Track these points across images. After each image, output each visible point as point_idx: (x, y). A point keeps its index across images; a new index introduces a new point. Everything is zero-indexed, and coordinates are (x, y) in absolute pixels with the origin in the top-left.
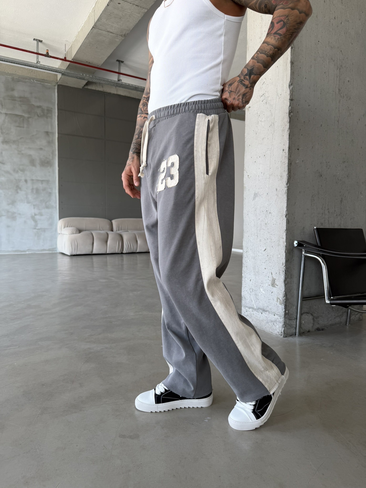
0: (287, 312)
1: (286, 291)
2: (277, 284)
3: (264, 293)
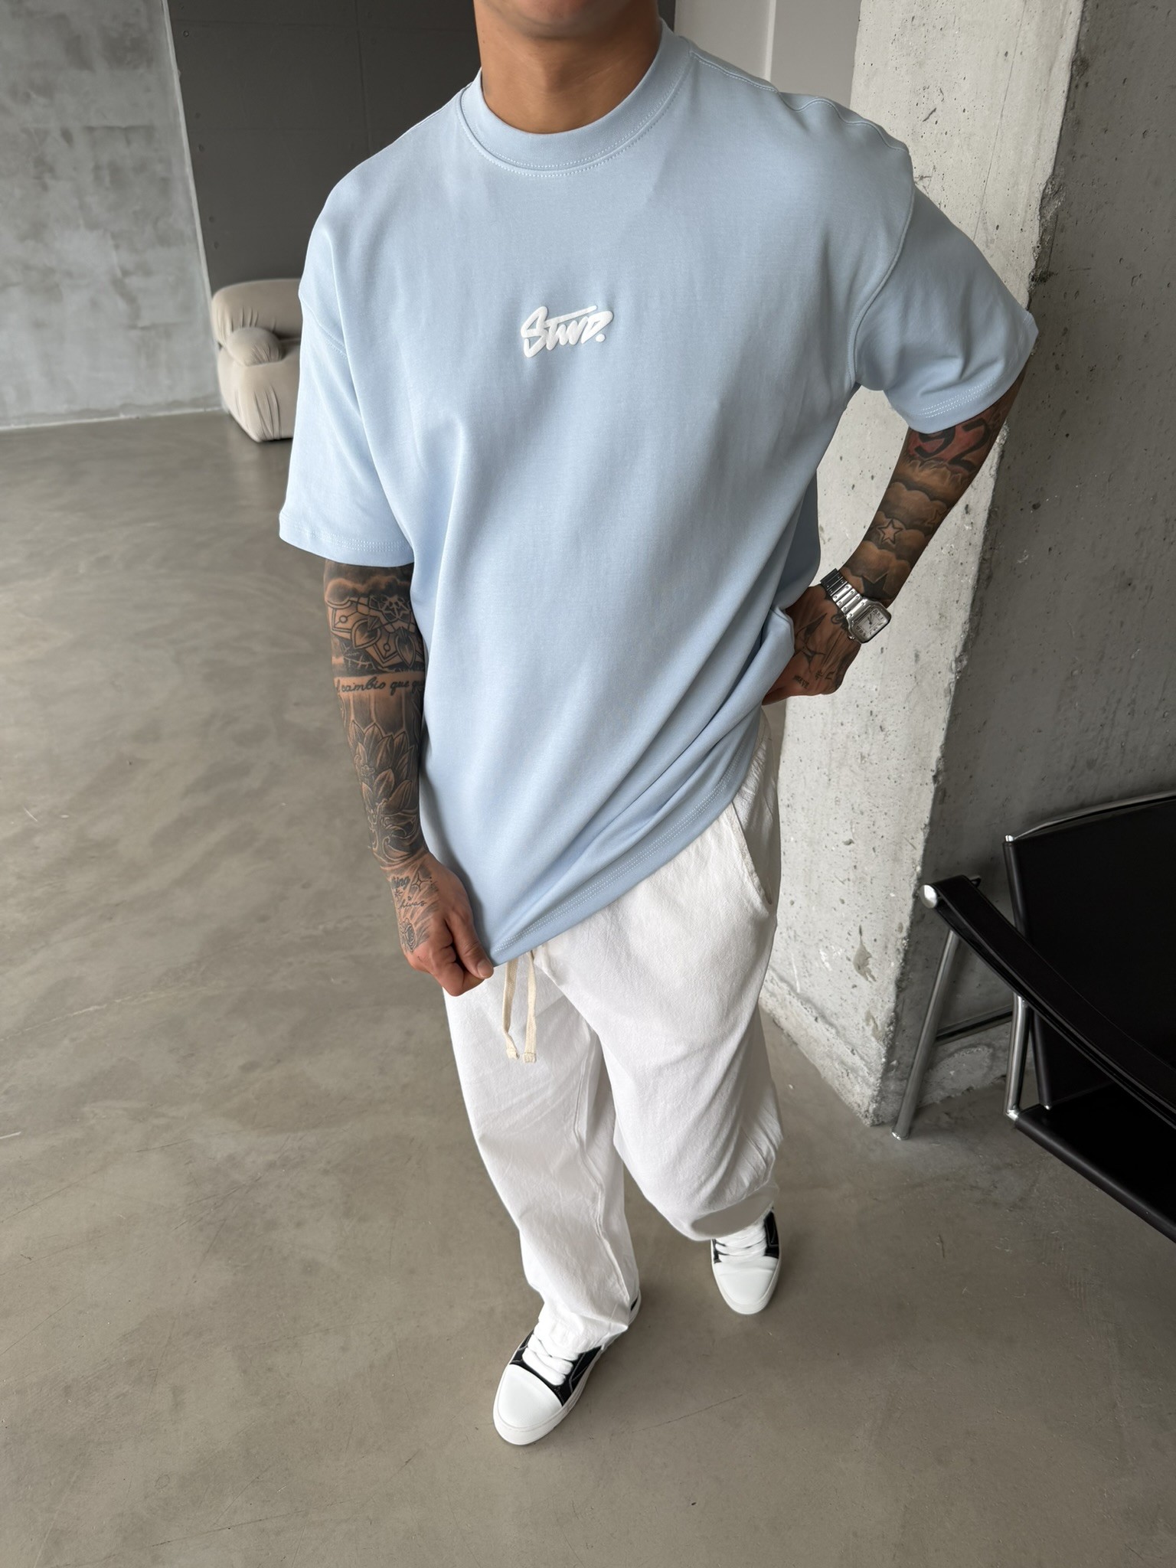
0: (894, 1063)
1: (898, 1010)
2: (873, 973)
3: (830, 970)
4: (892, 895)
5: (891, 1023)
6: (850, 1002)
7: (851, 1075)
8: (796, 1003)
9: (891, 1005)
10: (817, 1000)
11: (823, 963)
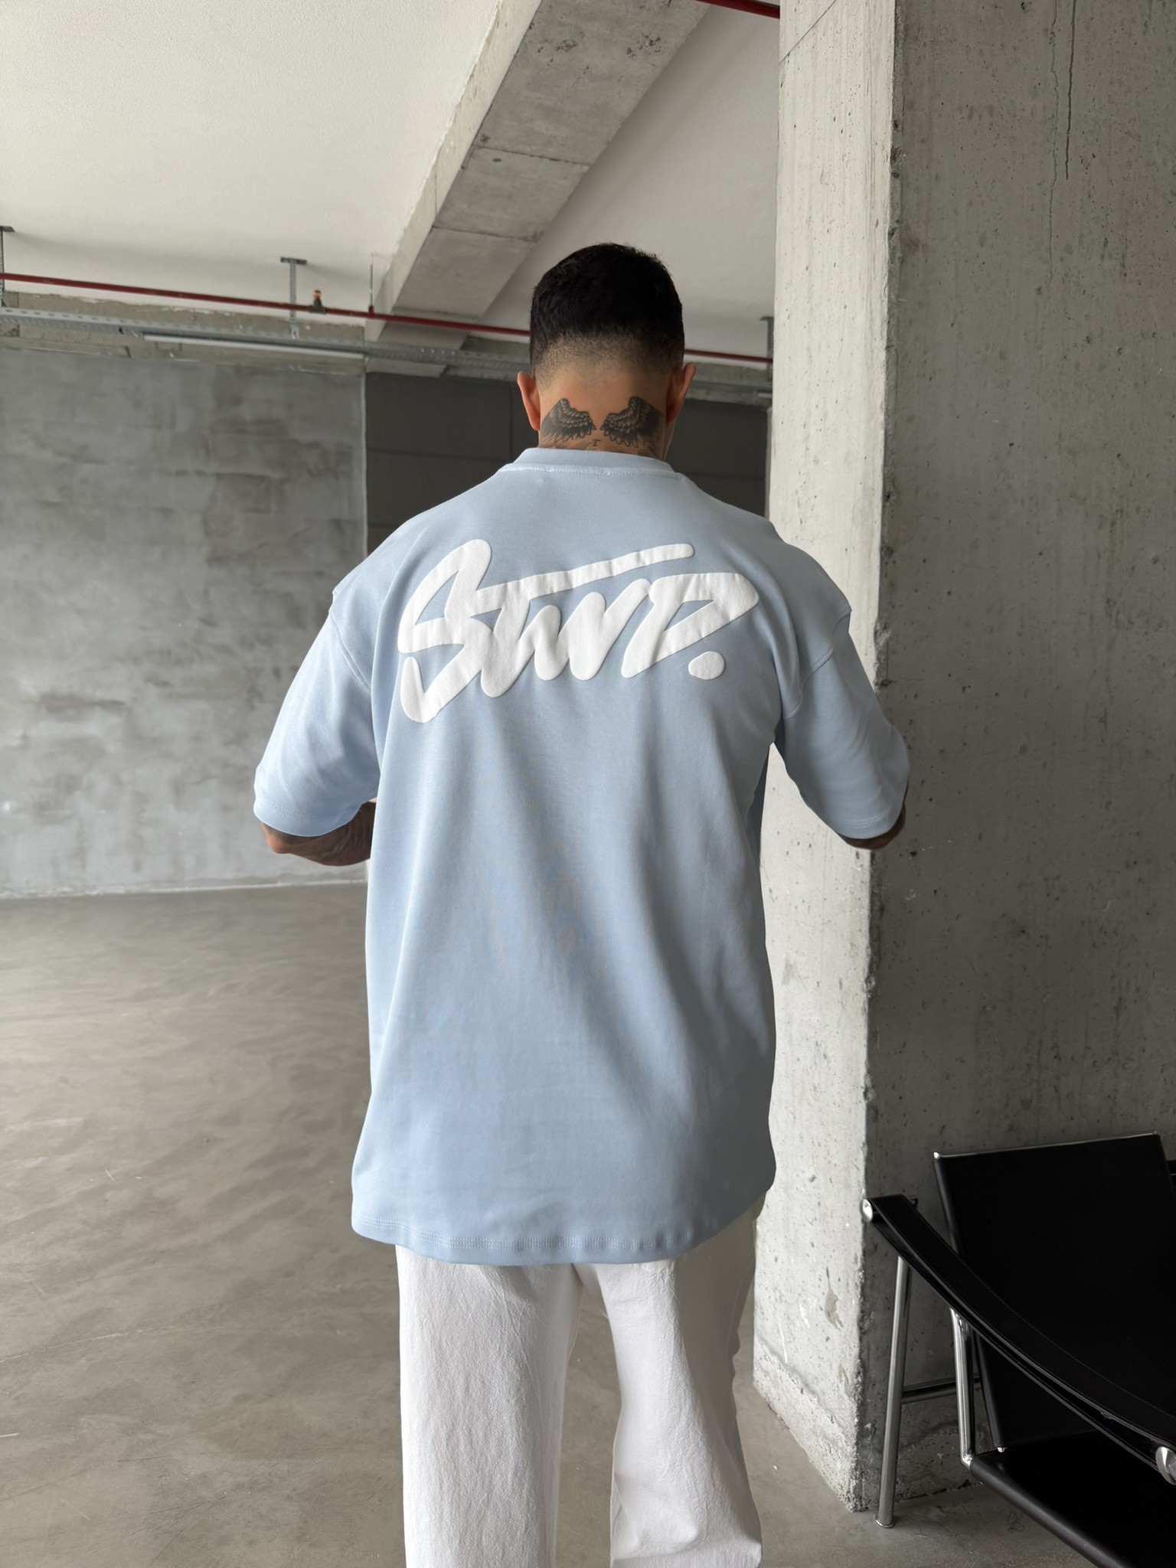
0: (869, 1426)
1: (864, 1356)
2: (840, 1319)
3: (809, 1326)
4: (847, 1225)
5: (859, 1373)
6: (825, 1359)
7: (832, 1449)
8: (785, 1375)
9: (856, 1351)
10: (801, 1369)
11: (803, 1320)
